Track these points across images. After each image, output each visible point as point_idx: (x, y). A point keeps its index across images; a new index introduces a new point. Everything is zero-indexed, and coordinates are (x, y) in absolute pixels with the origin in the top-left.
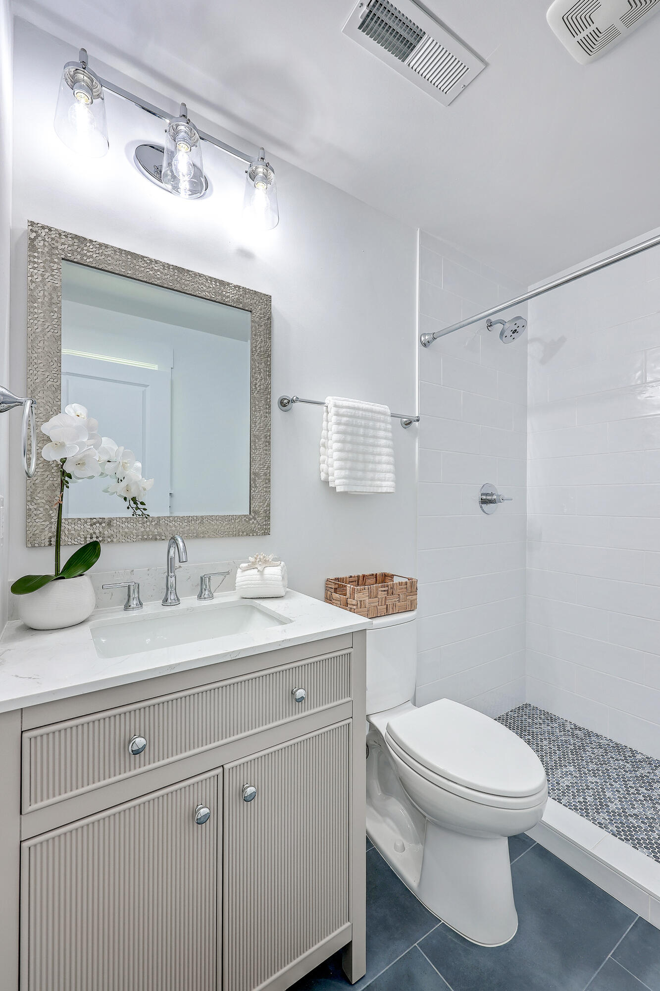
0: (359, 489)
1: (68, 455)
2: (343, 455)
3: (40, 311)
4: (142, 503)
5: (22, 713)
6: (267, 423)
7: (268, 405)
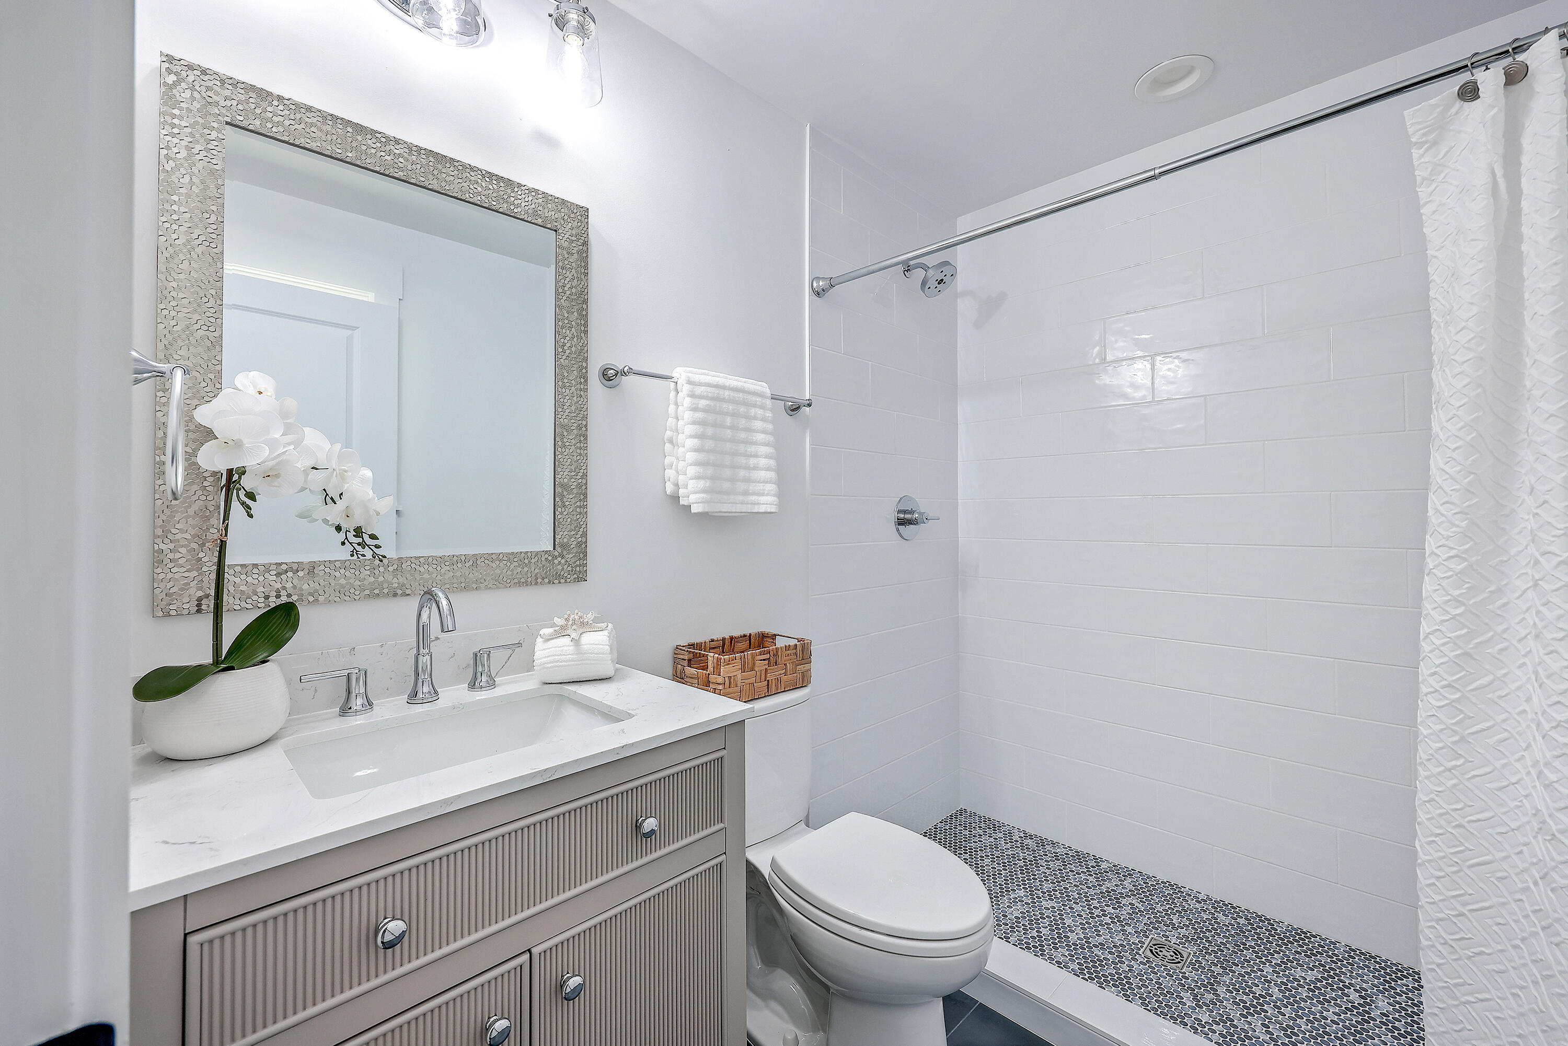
0: (725, 508)
1: (249, 462)
2: (701, 456)
3: (182, 209)
4: (373, 537)
5: (185, 903)
6: (582, 406)
7: (584, 378)
